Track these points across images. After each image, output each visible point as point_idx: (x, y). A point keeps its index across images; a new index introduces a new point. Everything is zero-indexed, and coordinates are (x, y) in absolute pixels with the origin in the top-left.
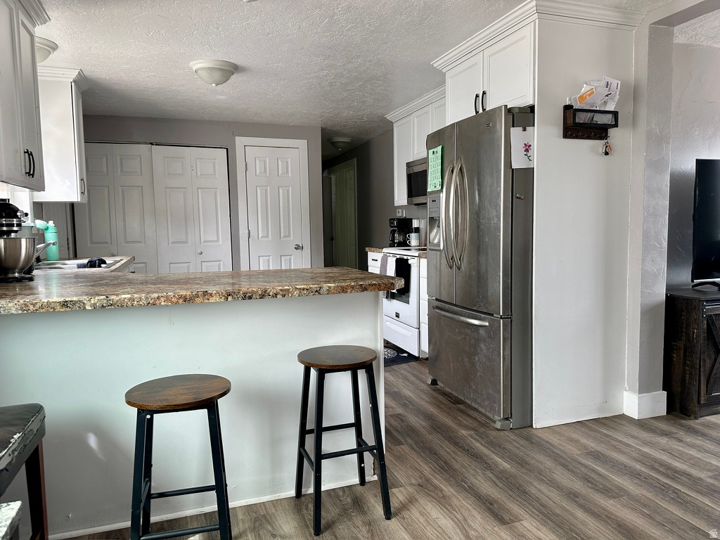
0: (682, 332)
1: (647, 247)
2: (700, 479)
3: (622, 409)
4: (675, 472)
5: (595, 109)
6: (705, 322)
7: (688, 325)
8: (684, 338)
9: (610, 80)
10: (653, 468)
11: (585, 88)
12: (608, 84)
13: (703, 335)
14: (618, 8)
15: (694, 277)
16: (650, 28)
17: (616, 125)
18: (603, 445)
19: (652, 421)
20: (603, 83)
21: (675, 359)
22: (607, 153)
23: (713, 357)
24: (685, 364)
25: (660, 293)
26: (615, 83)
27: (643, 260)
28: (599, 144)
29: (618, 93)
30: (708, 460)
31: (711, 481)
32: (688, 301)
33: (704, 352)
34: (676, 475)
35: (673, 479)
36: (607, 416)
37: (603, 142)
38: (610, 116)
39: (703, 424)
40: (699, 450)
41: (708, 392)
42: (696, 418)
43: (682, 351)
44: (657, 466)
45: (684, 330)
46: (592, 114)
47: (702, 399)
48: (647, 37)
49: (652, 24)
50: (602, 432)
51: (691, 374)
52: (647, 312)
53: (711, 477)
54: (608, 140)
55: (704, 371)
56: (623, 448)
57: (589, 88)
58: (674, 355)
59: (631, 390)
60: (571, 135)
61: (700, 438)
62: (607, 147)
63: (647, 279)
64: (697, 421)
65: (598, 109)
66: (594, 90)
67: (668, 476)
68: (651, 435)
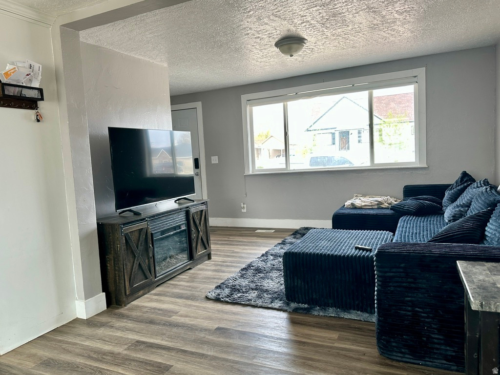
0: (111, 248)
1: (79, 191)
2: (119, 354)
3: (76, 314)
4: (104, 355)
5: (22, 84)
6: (124, 238)
7: (114, 243)
8: (113, 252)
9: (33, 63)
10: (90, 357)
11: (9, 67)
12: (31, 66)
13: (124, 247)
14: (31, 7)
15: (118, 207)
16: (60, 28)
17: (42, 99)
18: (56, 351)
19: (96, 317)
20: (27, 65)
21: (109, 268)
22: (38, 121)
23: (132, 261)
24: (115, 270)
25: (92, 223)
26: (36, 66)
27: (77, 201)
28: (31, 113)
29: (40, 74)
30: (126, 336)
31: (125, 352)
32: (112, 226)
33: (126, 259)
34: (104, 357)
35: (101, 361)
36: (64, 324)
37: (34, 111)
38: (36, 91)
39: (129, 309)
40: (123, 331)
41: (131, 285)
42: (125, 306)
43: (112, 261)
44: (92, 354)
45: (112, 246)
46: (20, 89)
47: (127, 291)
48: (59, 35)
49: (62, 26)
50: (57, 340)
51: (119, 276)
52: (84, 239)
53: (126, 350)
54: (38, 110)
55: (127, 272)
56: (70, 348)
57: (12, 67)
58: (108, 265)
59: (80, 298)
60: (4, 104)
61: (125, 320)
62: (37, 115)
63: (81, 214)
64: (126, 308)
65: (24, 85)
66: (17, 69)
67: (97, 360)
68: (93, 329)
